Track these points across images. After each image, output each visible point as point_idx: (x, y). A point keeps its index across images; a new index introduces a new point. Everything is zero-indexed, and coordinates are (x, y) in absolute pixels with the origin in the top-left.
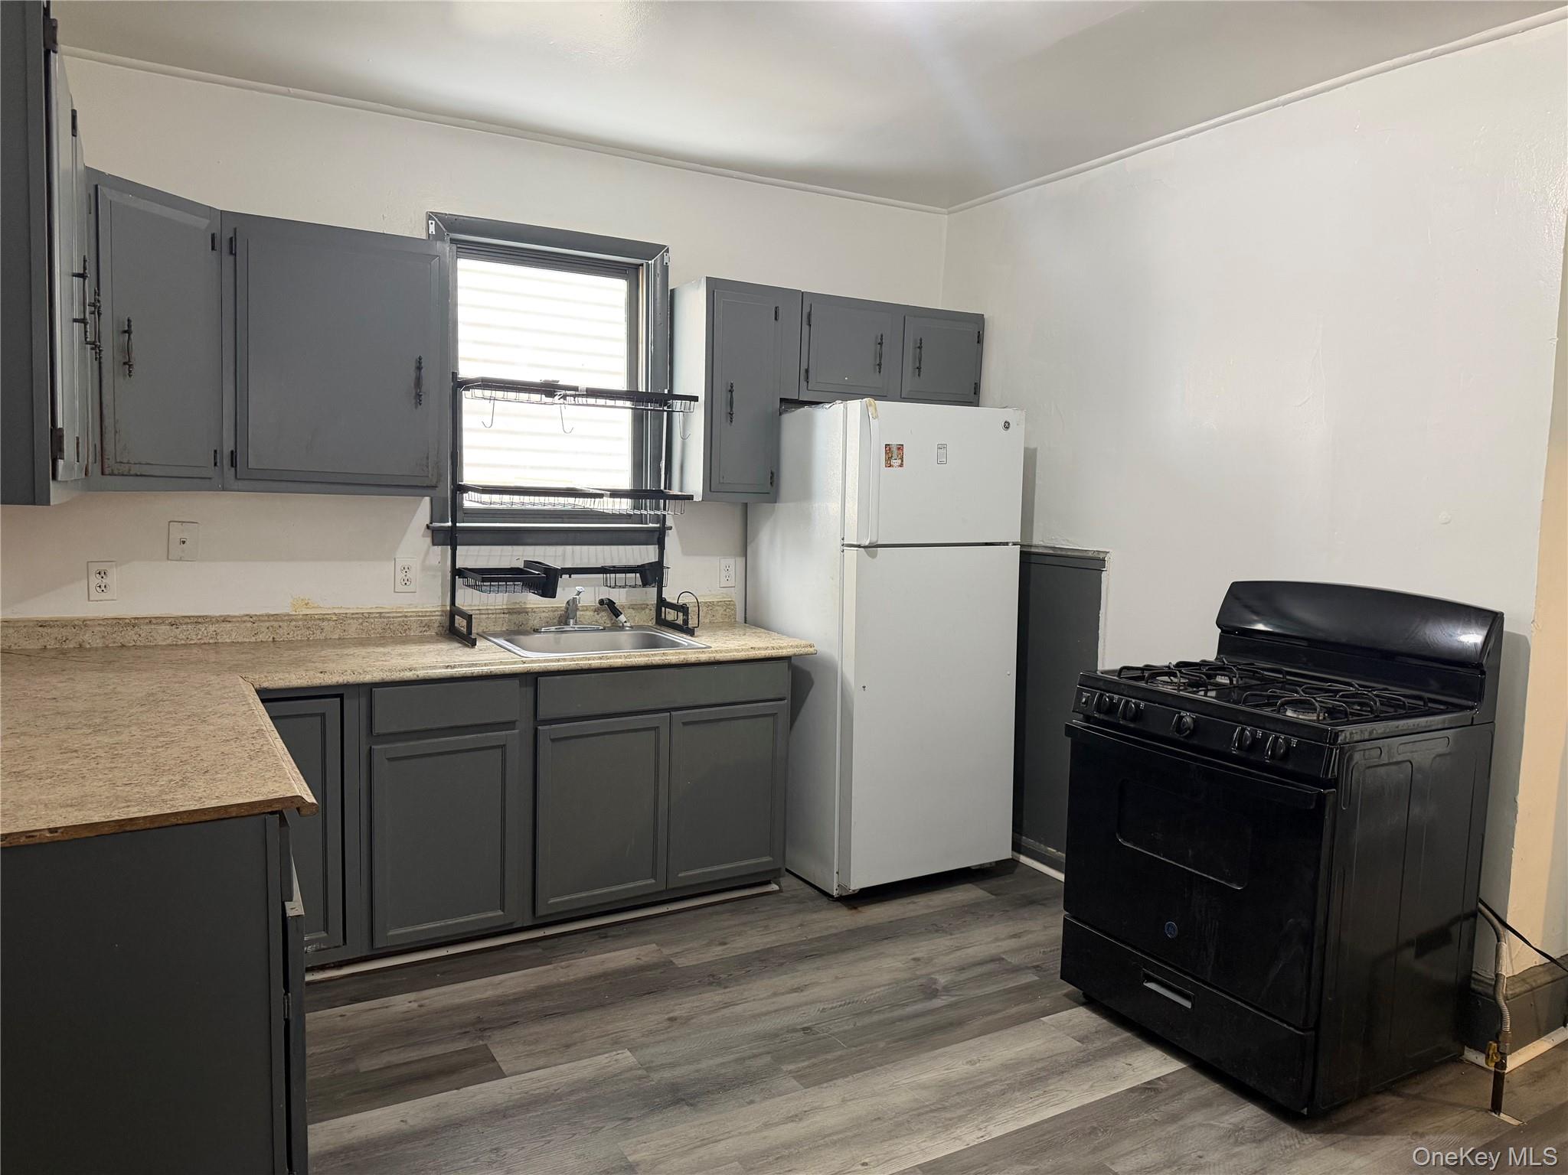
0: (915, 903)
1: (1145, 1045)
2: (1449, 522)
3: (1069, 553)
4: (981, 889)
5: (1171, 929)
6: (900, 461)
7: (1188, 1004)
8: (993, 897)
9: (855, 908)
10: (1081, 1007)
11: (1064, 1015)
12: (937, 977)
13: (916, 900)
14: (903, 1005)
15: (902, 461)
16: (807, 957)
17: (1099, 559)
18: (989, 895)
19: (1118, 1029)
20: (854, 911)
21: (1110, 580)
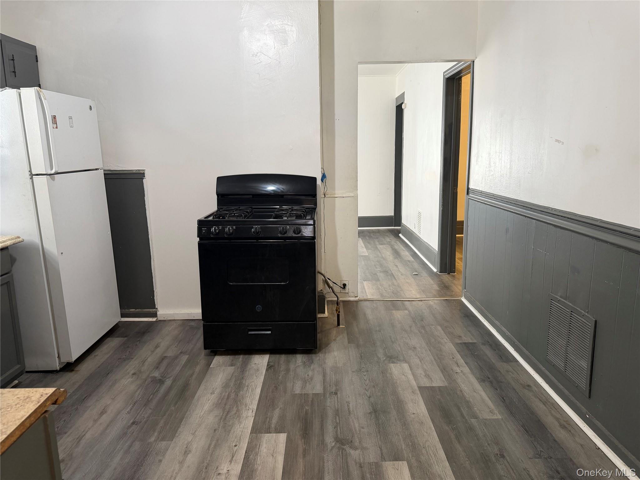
0: (97, 355)
1: (251, 356)
2: (292, 149)
3: (121, 172)
4: (116, 337)
5: (259, 308)
6: (56, 125)
7: (270, 332)
8: (126, 338)
9: (73, 370)
10: (216, 356)
11: (214, 361)
12: (153, 375)
13: (96, 354)
14: (157, 391)
15: (57, 125)
16: (84, 400)
17: (141, 173)
18: (122, 338)
19: (237, 356)
20: (73, 372)
21: (147, 182)
